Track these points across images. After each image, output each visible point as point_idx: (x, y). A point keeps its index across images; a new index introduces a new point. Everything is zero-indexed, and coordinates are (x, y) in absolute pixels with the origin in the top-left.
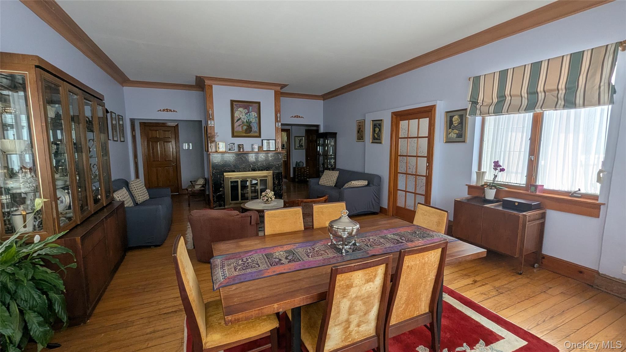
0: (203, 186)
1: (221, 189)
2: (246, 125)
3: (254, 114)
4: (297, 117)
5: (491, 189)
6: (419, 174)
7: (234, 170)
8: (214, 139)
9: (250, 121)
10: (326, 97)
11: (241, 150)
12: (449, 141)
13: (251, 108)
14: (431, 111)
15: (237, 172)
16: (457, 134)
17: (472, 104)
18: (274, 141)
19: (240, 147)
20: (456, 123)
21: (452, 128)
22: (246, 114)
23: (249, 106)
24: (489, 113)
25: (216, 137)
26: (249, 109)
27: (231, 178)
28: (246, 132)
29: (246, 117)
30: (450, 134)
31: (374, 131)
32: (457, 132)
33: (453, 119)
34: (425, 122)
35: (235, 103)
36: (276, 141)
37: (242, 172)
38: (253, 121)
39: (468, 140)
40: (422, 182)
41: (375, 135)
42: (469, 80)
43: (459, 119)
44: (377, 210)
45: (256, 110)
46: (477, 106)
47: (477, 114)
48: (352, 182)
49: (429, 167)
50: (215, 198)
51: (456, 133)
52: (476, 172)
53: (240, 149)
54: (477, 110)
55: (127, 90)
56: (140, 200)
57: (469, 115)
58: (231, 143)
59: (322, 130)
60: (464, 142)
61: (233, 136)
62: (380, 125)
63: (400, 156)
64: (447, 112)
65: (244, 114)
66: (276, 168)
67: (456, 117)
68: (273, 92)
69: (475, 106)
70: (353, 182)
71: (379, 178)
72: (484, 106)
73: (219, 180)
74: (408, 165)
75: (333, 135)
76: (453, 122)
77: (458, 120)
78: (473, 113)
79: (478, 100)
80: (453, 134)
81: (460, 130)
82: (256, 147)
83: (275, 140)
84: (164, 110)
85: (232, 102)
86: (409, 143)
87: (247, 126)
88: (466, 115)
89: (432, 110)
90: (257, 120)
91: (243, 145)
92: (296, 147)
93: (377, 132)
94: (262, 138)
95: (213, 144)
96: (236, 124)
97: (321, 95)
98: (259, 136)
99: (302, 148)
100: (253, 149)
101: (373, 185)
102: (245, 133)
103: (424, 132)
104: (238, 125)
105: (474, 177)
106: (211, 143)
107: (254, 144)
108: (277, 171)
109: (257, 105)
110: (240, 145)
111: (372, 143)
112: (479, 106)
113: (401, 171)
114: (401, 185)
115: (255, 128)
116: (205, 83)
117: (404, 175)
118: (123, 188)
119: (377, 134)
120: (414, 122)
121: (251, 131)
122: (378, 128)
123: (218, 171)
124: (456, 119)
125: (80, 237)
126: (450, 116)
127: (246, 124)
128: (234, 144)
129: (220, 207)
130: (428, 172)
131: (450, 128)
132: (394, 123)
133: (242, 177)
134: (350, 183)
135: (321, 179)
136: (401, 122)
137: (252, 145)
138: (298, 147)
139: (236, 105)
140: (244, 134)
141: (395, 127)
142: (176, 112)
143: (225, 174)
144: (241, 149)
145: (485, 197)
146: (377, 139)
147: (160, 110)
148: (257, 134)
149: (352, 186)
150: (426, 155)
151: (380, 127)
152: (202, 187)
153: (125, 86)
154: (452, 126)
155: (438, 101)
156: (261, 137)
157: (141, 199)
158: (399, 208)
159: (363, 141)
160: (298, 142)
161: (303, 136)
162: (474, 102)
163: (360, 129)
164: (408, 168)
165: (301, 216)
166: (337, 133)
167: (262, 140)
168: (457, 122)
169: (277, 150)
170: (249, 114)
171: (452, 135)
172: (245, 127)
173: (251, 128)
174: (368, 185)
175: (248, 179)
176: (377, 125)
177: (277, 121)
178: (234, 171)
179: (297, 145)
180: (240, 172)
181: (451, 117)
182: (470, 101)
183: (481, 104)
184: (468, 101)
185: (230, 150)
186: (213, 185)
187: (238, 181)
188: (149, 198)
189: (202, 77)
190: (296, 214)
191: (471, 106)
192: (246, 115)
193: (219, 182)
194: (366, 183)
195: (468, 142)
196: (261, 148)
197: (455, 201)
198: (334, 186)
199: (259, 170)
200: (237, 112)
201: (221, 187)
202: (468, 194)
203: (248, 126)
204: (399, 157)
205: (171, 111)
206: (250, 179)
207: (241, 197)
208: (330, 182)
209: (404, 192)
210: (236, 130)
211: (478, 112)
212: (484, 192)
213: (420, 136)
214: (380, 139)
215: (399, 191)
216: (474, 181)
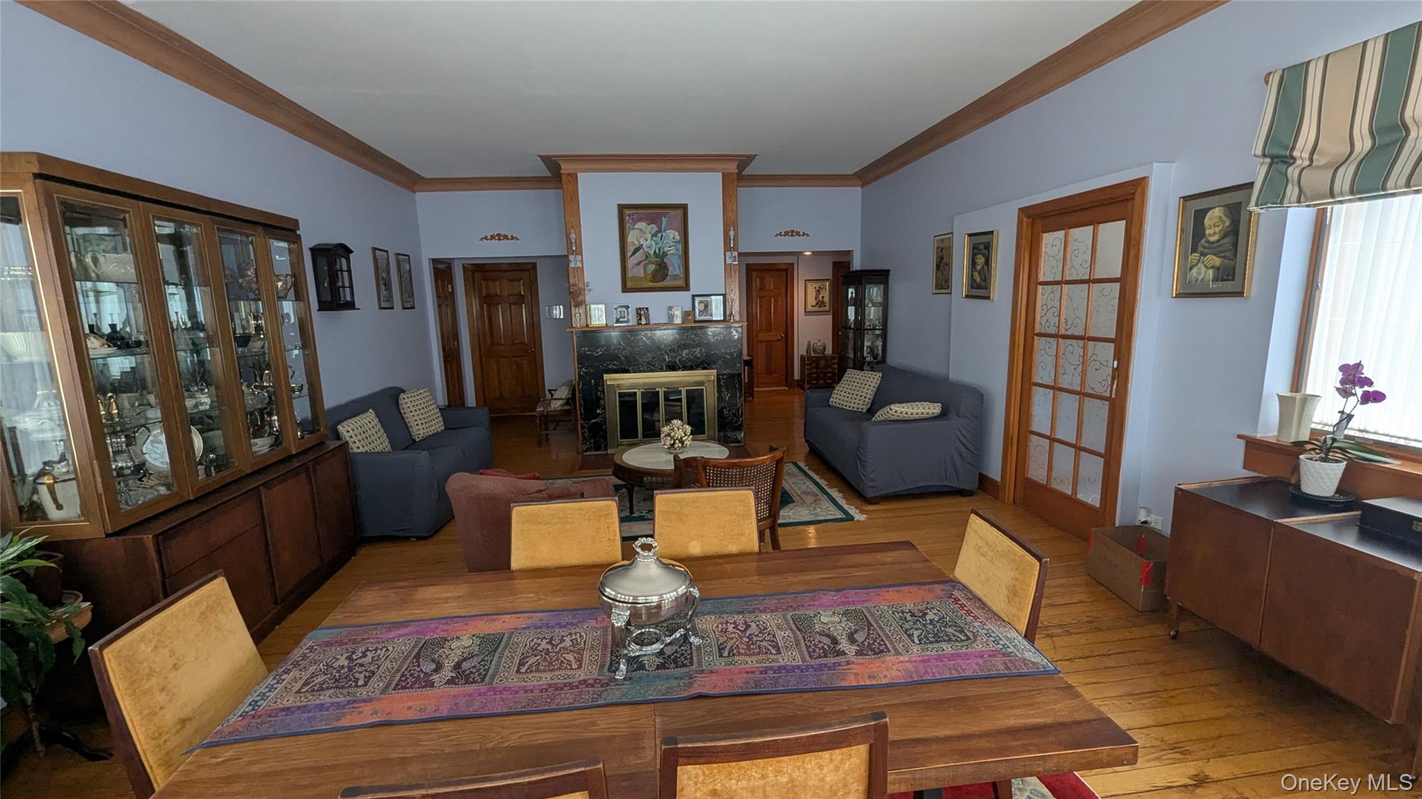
0: (567, 404)
1: (598, 411)
2: (653, 263)
3: (673, 235)
4: (791, 233)
5: (1325, 460)
6: (1092, 392)
7: (627, 367)
8: (581, 298)
9: (664, 252)
10: (868, 175)
11: (643, 322)
12: (1188, 292)
13: (664, 220)
14: (1132, 199)
15: (634, 372)
16: (1218, 269)
17: (1271, 165)
18: (722, 297)
19: (640, 315)
20: (1215, 233)
21: (1200, 249)
22: (654, 235)
23: (660, 216)
24: (1332, 195)
25: (586, 292)
26: (661, 225)
27: (619, 386)
28: (653, 277)
29: (654, 244)
30: (1195, 270)
31: (973, 264)
32: (1217, 261)
33: (1206, 221)
34: (1113, 232)
35: (627, 212)
36: (728, 297)
37: (645, 371)
38: (671, 252)
39: (1254, 286)
40: (1097, 415)
41: (976, 274)
42: (1267, 82)
43: (1224, 218)
44: (972, 484)
45: (678, 222)
46: (1290, 170)
47: (1286, 200)
48: (892, 407)
49: (1121, 374)
50: (586, 430)
51: (1212, 267)
52: (1280, 397)
53: (640, 319)
54: (1290, 186)
55: (423, 198)
56: (419, 434)
57: (1257, 205)
58: (622, 307)
59: (857, 265)
60: (1240, 294)
61: (625, 289)
62: (988, 247)
63: (1041, 335)
64: (1186, 199)
65: (649, 237)
66: (726, 362)
67: (1217, 213)
68: (718, 177)
69: (1281, 172)
70: (895, 407)
71: (979, 397)
72: (1318, 167)
73: (594, 391)
74: (1061, 362)
75: (881, 277)
76: (1204, 230)
77: (1224, 222)
78: (1275, 193)
79: (1293, 149)
80: (1204, 269)
81: (1228, 254)
82: (676, 313)
83: (724, 296)
84: (492, 237)
85: (622, 208)
86: (1064, 297)
87: (657, 265)
88: (1248, 203)
89: (1134, 194)
90: (680, 249)
91: (647, 309)
92: (809, 308)
93: (979, 267)
94: (694, 290)
95: (582, 310)
96: (631, 262)
97: (855, 174)
98: (686, 287)
99: (822, 309)
100: (671, 317)
101: (958, 416)
102: (652, 281)
103: (1112, 264)
104: (635, 262)
105: (1271, 411)
106: (576, 307)
107: (672, 307)
108: (728, 371)
109: (680, 212)
110: (640, 309)
111: (967, 296)
112: (1297, 172)
113: (1042, 378)
114: (1040, 419)
115: (675, 268)
116: (561, 169)
117: (1048, 390)
118: (368, 411)
119: (979, 272)
120: (1082, 235)
121: (665, 276)
122: (984, 255)
123: (592, 371)
124: (1215, 220)
125: (151, 536)
126: (1196, 211)
127: (654, 259)
128: (627, 307)
129: (596, 451)
130: (1115, 386)
131: (1194, 250)
132: (1024, 240)
133: (645, 384)
134: (887, 409)
135: (835, 392)
136: (1044, 235)
137: (670, 308)
138: (813, 306)
139: (629, 215)
140: (651, 285)
141: (1029, 248)
142: (517, 239)
143: (606, 376)
144: (643, 318)
145: (1298, 486)
146: (980, 288)
147: (486, 238)
148: (681, 283)
149: (893, 418)
150: (1113, 336)
151: (986, 252)
152: (565, 404)
153: (420, 191)
154: (1203, 241)
155: (1154, 164)
156: (689, 290)
157: (421, 432)
158: (1031, 484)
159: (948, 291)
160: (814, 294)
161: (828, 280)
162: (1278, 157)
163: (942, 258)
164: (1061, 370)
165: (614, 523)
166: (888, 271)
167: (694, 296)
168: (1217, 229)
169: (728, 318)
170: (660, 235)
171: (1199, 273)
172: (652, 267)
173: (666, 268)
174: (943, 414)
175: (657, 390)
176: (982, 246)
177: (727, 248)
178: (627, 371)
179: (812, 301)
180: (641, 372)
181: (1200, 215)
182: (1264, 155)
183: (1307, 163)
184: (1255, 156)
185: (618, 321)
186: (582, 402)
187: (635, 393)
188: (443, 428)
189: (554, 156)
190: (600, 516)
191: (1267, 173)
192: (654, 238)
193: (594, 396)
194: (935, 409)
195: (1252, 295)
196: (689, 315)
197: (1178, 489)
198: (864, 411)
199: (685, 368)
200: (632, 232)
201: (599, 407)
202: (1244, 468)
203: (660, 265)
204: (1036, 338)
205: (508, 239)
206: (664, 389)
207: (644, 430)
208: (857, 401)
209: (1048, 441)
210: (630, 274)
211: (1292, 191)
212: (1296, 469)
213: (1097, 277)
214: (986, 288)
215: (1034, 438)
216: (1268, 427)
